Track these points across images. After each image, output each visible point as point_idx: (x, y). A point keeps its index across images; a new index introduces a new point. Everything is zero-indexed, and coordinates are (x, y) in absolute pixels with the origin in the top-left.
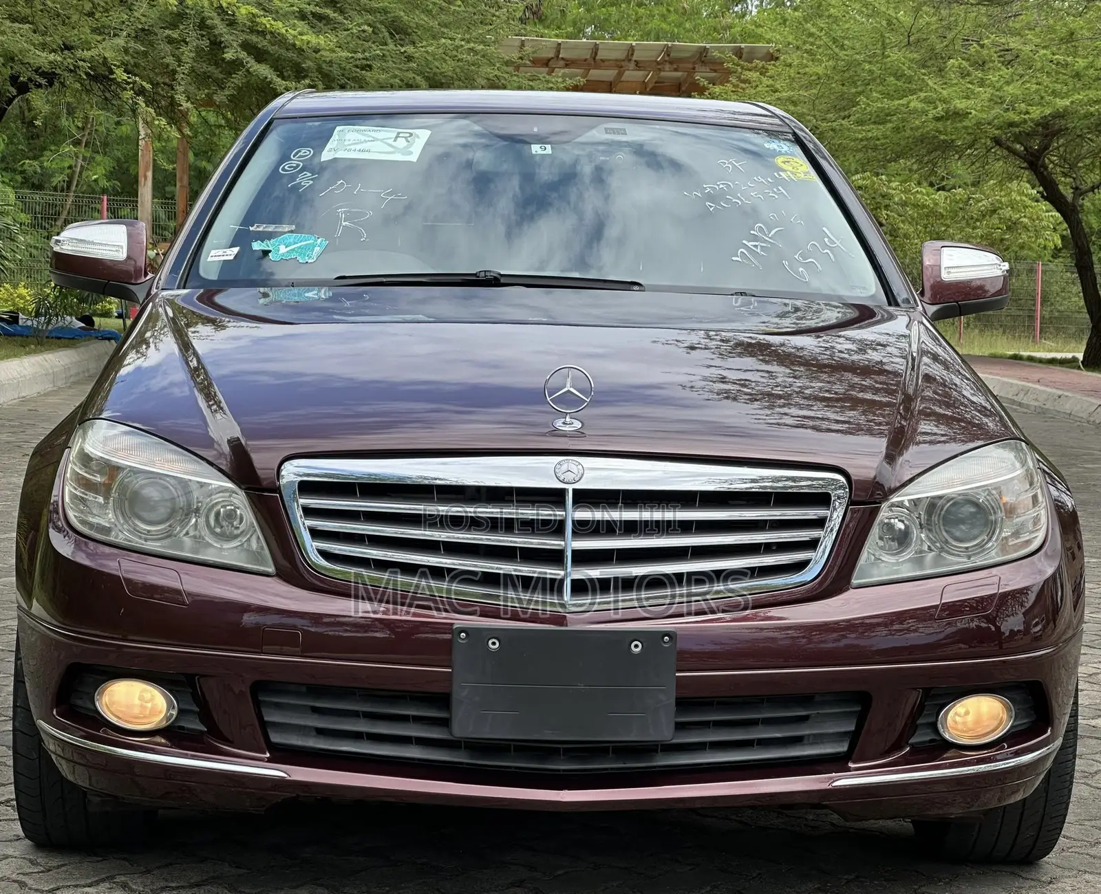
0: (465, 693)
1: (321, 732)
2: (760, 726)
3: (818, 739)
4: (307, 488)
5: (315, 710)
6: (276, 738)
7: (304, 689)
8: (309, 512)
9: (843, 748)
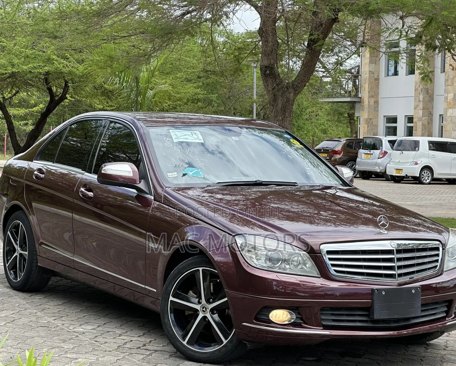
0: (377, 306)
1: (334, 320)
2: (430, 311)
3: (439, 313)
4: (329, 252)
5: (332, 314)
6: (324, 323)
7: (329, 309)
8: (330, 259)
9: (445, 315)
